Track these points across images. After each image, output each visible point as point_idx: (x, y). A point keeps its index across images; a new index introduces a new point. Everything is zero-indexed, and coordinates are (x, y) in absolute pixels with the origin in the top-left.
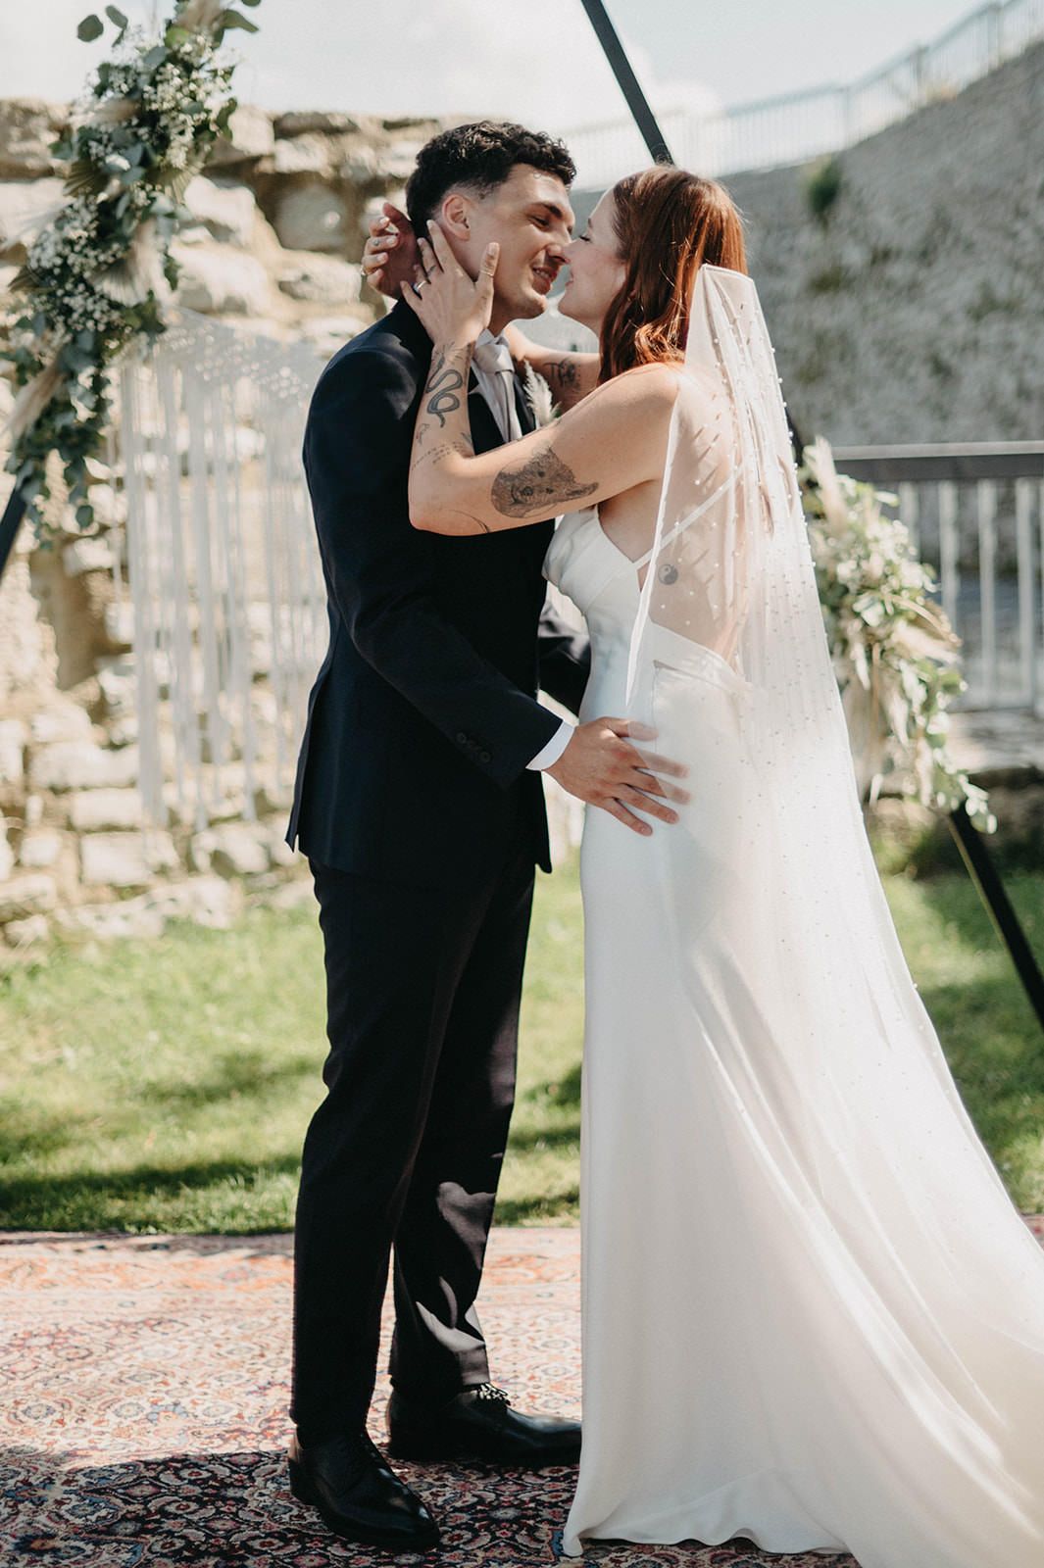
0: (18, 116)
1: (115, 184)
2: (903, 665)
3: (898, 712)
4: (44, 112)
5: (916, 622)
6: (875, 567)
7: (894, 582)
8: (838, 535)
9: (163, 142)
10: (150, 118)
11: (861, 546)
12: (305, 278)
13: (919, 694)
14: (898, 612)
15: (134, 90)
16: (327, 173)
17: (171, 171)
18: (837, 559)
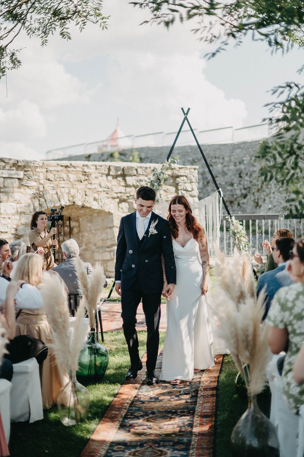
0: (131, 168)
1: (155, 186)
2: (242, 242)
3: (241, 247)
4: (134, 167)
5: (244, 237)
6: (239, 231)
7: (241, 232)
8: (235, 227)
9: (160, 182)
10: (159, 179)
11: (237, 228)
12: (168, 189)
13: (244, 245)
14: (241, 236)
15: (158, 176)
16: (171, 175)
17: (161, 185)
18: (235, 230)
